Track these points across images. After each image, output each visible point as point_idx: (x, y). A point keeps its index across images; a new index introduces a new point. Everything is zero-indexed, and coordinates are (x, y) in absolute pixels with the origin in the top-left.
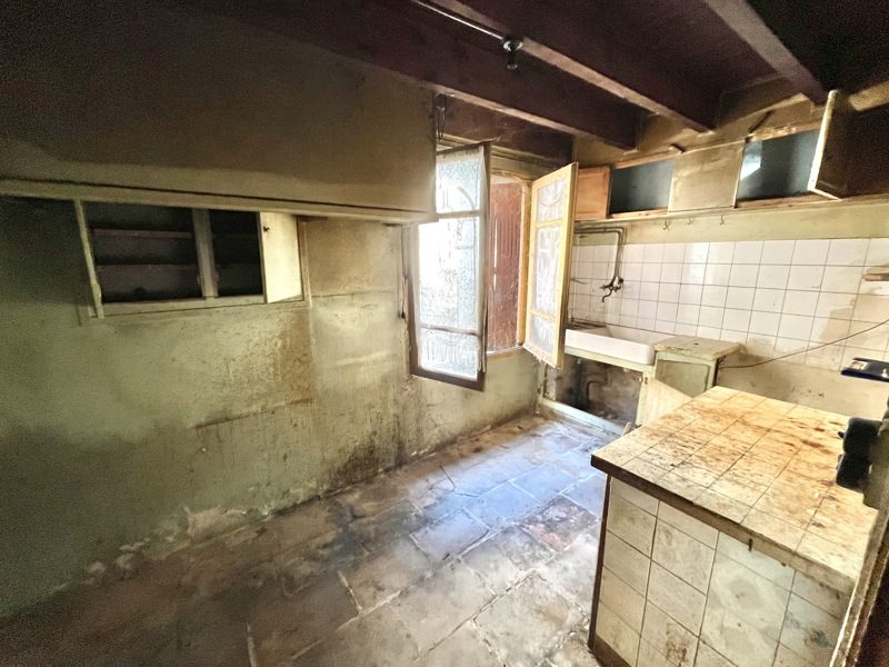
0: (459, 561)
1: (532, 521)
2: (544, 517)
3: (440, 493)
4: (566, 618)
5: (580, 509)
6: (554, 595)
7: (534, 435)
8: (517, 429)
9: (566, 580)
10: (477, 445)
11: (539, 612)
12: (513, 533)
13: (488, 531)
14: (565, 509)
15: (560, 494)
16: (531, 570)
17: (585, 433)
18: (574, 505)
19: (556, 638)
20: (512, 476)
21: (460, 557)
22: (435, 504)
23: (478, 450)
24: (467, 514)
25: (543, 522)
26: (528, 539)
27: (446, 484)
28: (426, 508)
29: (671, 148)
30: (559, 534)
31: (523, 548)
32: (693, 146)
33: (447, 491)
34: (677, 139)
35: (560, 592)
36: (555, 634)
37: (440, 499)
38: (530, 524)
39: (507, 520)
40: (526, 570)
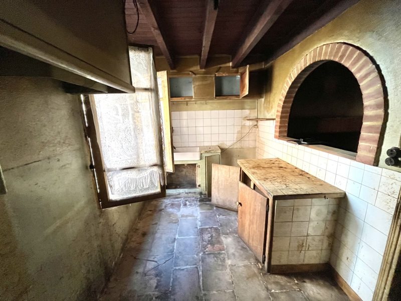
0: (205, 295)
1: (205, 247)
2: (205, 242)
3: (153, 272)
4: (254, 271)
5: (211, 228)
6: (243, 267)
7: (161, 210)
8: (150, 212)
9: (238, 258)
10: (140, 232)
11: (248, 279)
12: (205, 258)
13: (197, 268)
14: (207, 232)
15: (199, 228)
16: (228, 266)
17: (177, 198)
18: (207, 228)
19: (261, 282)
20: (175, 235)
21: (203, 292)
22: (159, 281)
23: (144, 234)
24: (179, 269)
25: (208, 244)
26: (212, 256)
27: (150, 265)
28: (156, 287)
29: (190, 73)
30: (217, 244)
31: (215, 261)
32: (198, 74)
33: (155, 268)
34: (192, 69)
35: (243, 264)
36: (259, 280)
37: (157, 275)
38: (205, 249)
39: (197, 255)
40: (227, 269)
